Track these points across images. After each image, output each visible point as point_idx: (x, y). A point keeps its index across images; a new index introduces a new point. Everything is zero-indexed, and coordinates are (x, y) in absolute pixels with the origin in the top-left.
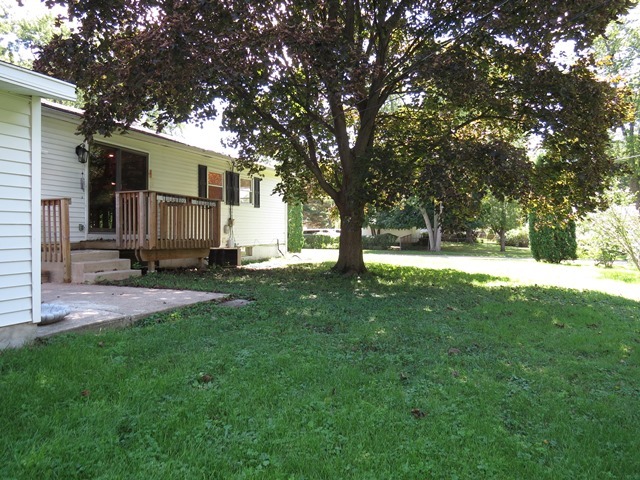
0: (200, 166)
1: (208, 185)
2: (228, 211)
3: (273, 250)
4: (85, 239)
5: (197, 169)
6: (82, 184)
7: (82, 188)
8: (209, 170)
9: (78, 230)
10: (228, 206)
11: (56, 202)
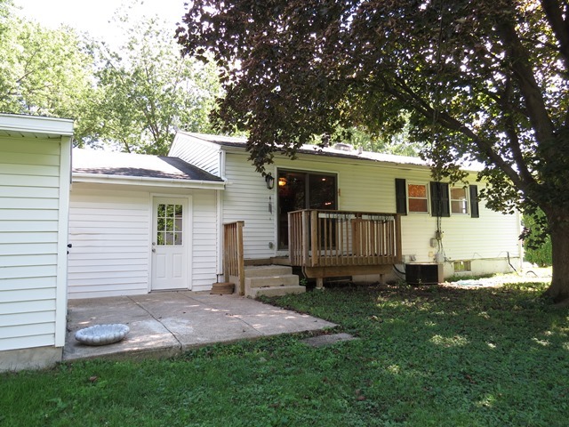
0: (397, 180)
1: (407, 198)
2: (435, 223)
3: (502, 265)
4: (274, 256)
5: (393, 183)
6: (270, 207)
7: (270, 211)
8: (408, 183)
9: (268, 247)
10: (435, 218)
11: (233, 225)
